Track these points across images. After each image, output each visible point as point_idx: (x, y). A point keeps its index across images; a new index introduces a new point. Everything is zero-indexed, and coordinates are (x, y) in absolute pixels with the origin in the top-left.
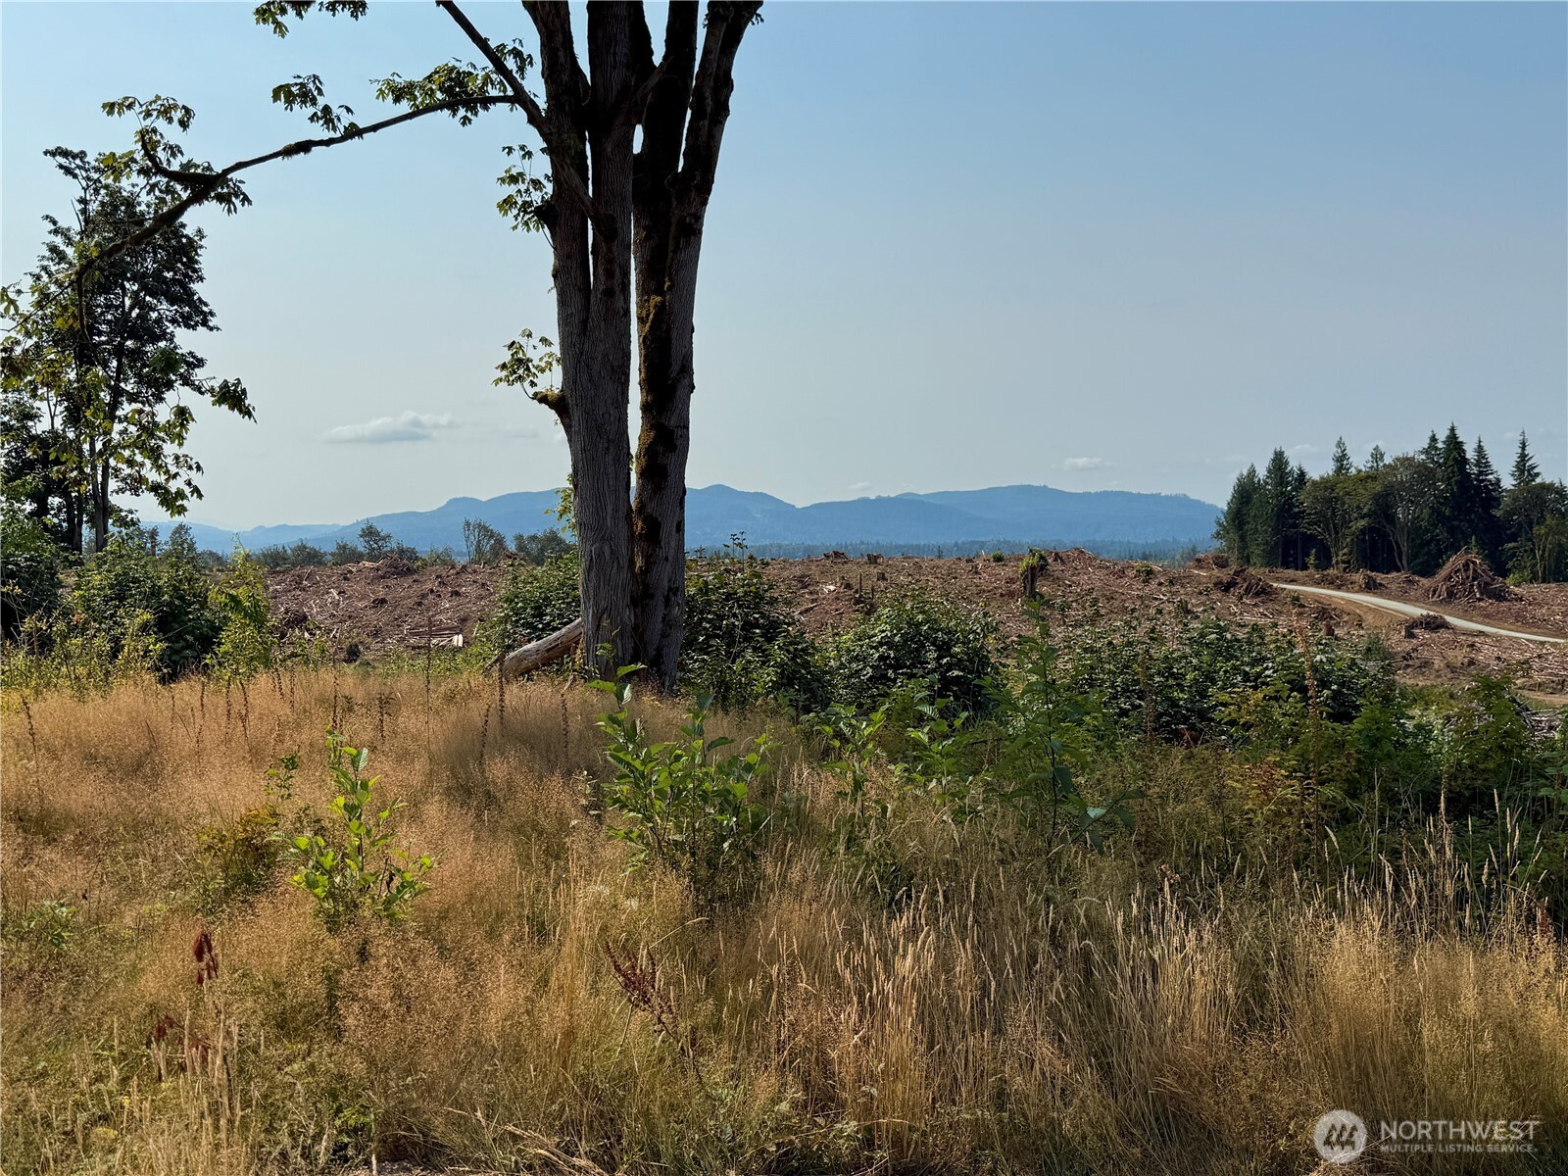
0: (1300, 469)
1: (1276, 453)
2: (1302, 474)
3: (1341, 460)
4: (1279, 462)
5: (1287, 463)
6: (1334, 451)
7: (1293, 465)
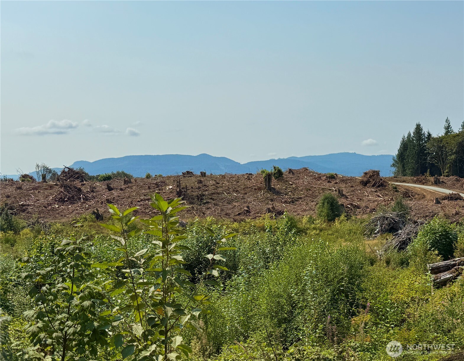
0: (428, 133)
1: (417, 125)
2: (429, 135)
3: (448, 128)
4: (418, 128)
5: (422, 130)
6: (444, 124)
7: (425, 130)
